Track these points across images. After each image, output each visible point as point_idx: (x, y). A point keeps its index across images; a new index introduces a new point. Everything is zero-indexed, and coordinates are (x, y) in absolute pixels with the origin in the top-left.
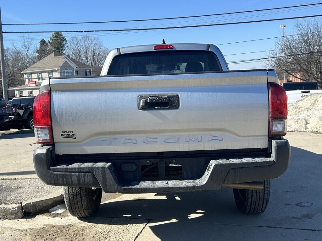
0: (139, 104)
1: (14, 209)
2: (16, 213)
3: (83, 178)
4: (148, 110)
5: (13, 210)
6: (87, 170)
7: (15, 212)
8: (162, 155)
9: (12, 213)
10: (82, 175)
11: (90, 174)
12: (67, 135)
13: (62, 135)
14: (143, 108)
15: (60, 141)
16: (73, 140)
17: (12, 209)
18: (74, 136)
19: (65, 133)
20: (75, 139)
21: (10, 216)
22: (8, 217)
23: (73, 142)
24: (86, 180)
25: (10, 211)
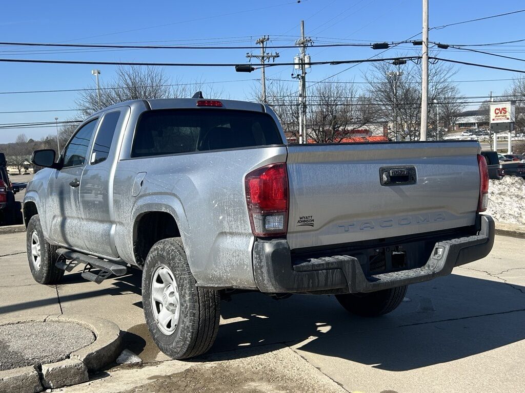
0: (381, 179)
1: (79, 366)
2: (83, 373)
3: (331, 277)
4: (390, 186)
5: (77, 368)
6: (336, 266)
7: (81, 370)
8: (384, 242)
9: (75, 374)
10: (331, 273)
11: (339, 270)
12: (304, 221)
13: (299, 221)
14: (386, 184)
15: (295, 230)
16: (310, 228)
17: (76, 366)
18: (313, 222)
19: (303, 219)
20: (313, 226)
21: (71, 380)
22: (68, 382)
23: (311, 231)
24: (334, 279)
25: (73, 371)
